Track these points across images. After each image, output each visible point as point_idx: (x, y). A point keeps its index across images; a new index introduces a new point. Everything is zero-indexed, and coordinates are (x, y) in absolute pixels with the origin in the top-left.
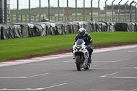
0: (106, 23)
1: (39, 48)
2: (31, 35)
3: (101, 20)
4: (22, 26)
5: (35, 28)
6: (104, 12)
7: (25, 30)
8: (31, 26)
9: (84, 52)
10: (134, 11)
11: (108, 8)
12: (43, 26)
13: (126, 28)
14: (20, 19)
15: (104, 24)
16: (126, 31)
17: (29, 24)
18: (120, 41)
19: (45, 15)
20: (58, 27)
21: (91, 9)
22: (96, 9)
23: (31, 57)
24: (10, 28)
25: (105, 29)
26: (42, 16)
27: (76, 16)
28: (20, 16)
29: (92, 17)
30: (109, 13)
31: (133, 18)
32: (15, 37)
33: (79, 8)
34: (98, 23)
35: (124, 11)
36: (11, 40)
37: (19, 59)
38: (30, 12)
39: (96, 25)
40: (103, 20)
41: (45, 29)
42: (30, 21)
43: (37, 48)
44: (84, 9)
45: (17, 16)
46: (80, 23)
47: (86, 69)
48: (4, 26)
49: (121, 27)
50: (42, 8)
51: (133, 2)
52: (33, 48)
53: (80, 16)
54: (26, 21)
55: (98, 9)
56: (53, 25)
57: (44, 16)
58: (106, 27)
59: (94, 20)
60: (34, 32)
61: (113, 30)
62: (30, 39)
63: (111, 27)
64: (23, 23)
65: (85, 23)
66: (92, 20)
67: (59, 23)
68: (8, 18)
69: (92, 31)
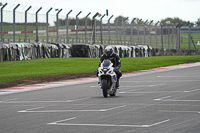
0: (58, 45)
3: (50, 41)
6: (55, 30)
9: (112, 75)
10: (99, 27)
11: (60, 23)
13: (87, 52)
15: (54, 46)
16: (87, 56)
18: (78, 72)
21: (36, 25)
22: (43, 24)
25: (56, 54)
27: (14, 35)
29: (37, 37)
30: (62, 31)
31: (98, 38)
33: (18, 24)
34: (46, 45)
35: (83, 27)
39: (43, 47)
40: (54, 41)
44: (26, 24)
46: (19, 45)
47: (113, 95)
49: (79, 52)
51: (97, 14)
53: (19, 35)
55: (47, 24)
58: (58, 51)
59: (40, 40)
61: (69, 55)
63: (66, 51)
65: (27, 44)
66: (37, 41)
69: (37, 57)
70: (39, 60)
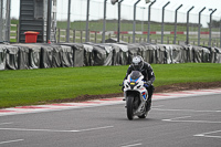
0: (210, 49)
1: (99, 85)
2: (87, 64)
3: (201, 44)
4: (74, 48)
5: (95, 52)
6: (207, 32)
7: (79, 56)
8: (89, 48)
9: (141, 91)
11: (213, 24)
12: (109, 49)
14: (71, 37)
15: (206, 50)
17: (85, 46)
19: (112, 32)
20: (132, 52)
21: (187, 25)
22: (195, 25)
23: (86, 98)
24: (54, 51)
25: (208, 58)
26: (107, 34)
27: (163, 35)
28: (71, 32)
29: (187, 39)
30: (215, 33)
32: (61, 66)
33: (168, 24)
34: (196, 48)
36: (55, 71)
37: (66, 101)
38: (87, 26)
39: (193, 51)
40: (206, 44)
41: (111, 55)
42: (87, 40)
43: (96, 85)
45: (68, 31)
46: (167, 47)
48: (45, 47)
50: (108, 21)
52: (89, 84)
53: (168, 36)
54: (81, 41)
55: (199, 25)
56: (125, 48)
57: (110, 33)
58: (210, 55)
59: (191, 43)
60: (94, 59)
62: (86, 69)
63: (218, 56)
64: (76, 44)
65: (176, 47)
66: (187, 43)
67: (134, 45)
68: (52, 34)
69: (186, 61)
70: (188, 64)
